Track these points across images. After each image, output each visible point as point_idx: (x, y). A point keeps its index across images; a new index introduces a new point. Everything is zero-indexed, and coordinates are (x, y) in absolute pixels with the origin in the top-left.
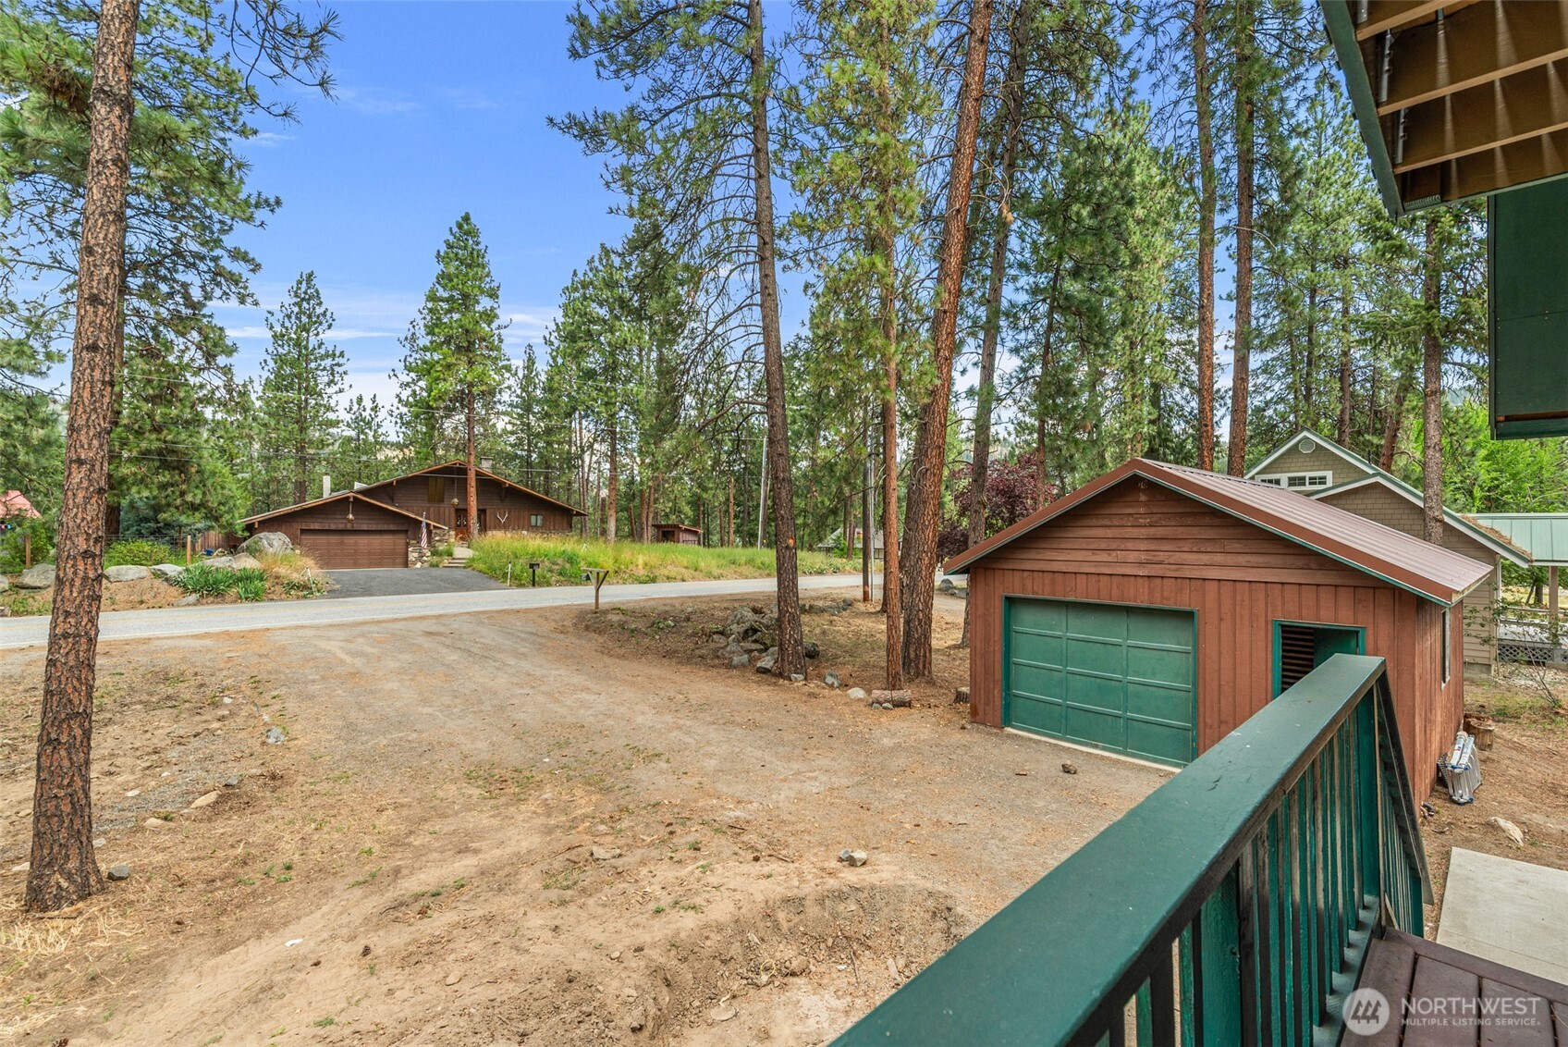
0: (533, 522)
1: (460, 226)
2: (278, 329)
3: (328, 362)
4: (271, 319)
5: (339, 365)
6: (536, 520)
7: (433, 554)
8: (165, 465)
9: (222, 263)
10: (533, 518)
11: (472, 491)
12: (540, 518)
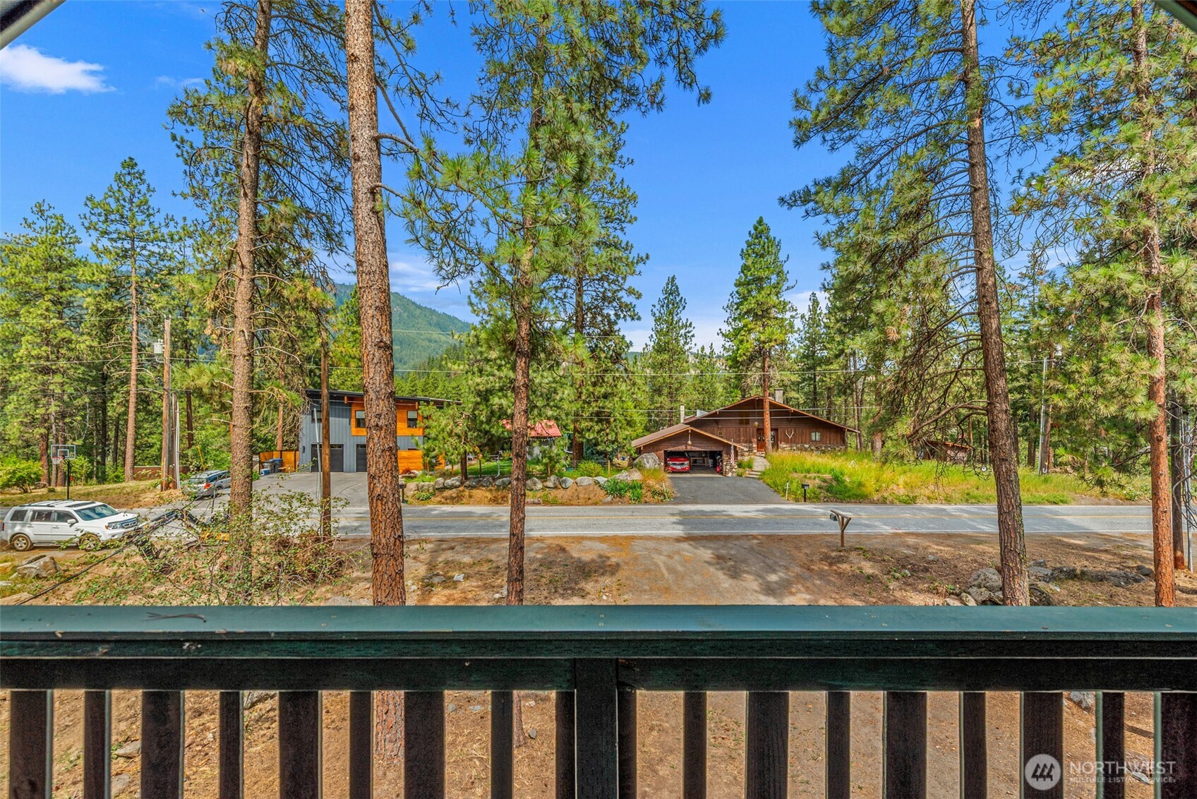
0: (813, 438)
1: (756, 229)
2: (657, 314)
3: (683, 332)
4: (655, 310)
5: (689, 332)
6: (816, 436)
7: (740, 465)
8: (600, 421)
9: (623, 300)
10: (813, 434)
11: (767, 417)
12: (818, 434)
